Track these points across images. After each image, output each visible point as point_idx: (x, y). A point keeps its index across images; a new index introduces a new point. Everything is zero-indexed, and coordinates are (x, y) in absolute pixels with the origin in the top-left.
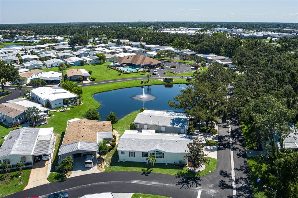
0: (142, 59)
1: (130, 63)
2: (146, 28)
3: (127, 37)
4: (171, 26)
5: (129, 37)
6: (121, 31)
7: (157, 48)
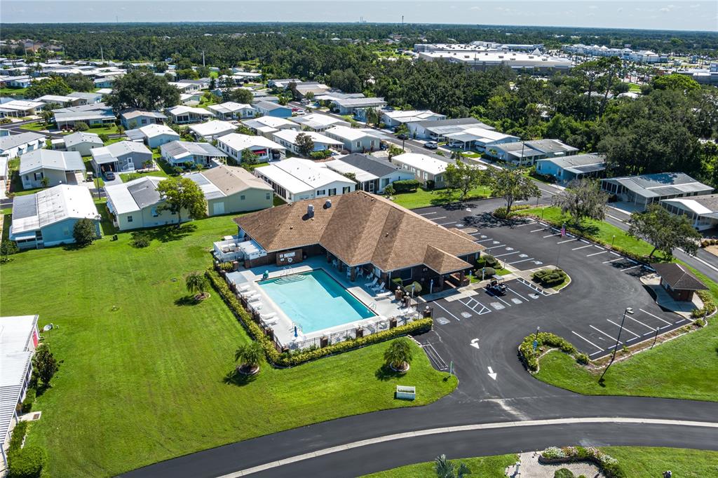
0: (379, 228)
1: (317, 247)
2: (378, 42)
3: (323, 73)
4: (448, 37)
5: (329, 73)
6: (304, 51)
7: (431, 129)
